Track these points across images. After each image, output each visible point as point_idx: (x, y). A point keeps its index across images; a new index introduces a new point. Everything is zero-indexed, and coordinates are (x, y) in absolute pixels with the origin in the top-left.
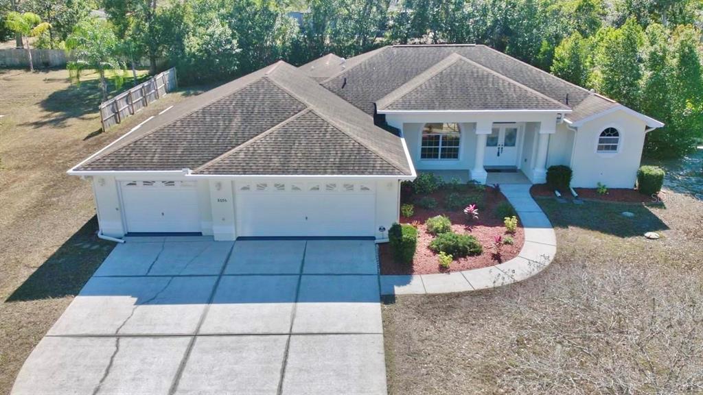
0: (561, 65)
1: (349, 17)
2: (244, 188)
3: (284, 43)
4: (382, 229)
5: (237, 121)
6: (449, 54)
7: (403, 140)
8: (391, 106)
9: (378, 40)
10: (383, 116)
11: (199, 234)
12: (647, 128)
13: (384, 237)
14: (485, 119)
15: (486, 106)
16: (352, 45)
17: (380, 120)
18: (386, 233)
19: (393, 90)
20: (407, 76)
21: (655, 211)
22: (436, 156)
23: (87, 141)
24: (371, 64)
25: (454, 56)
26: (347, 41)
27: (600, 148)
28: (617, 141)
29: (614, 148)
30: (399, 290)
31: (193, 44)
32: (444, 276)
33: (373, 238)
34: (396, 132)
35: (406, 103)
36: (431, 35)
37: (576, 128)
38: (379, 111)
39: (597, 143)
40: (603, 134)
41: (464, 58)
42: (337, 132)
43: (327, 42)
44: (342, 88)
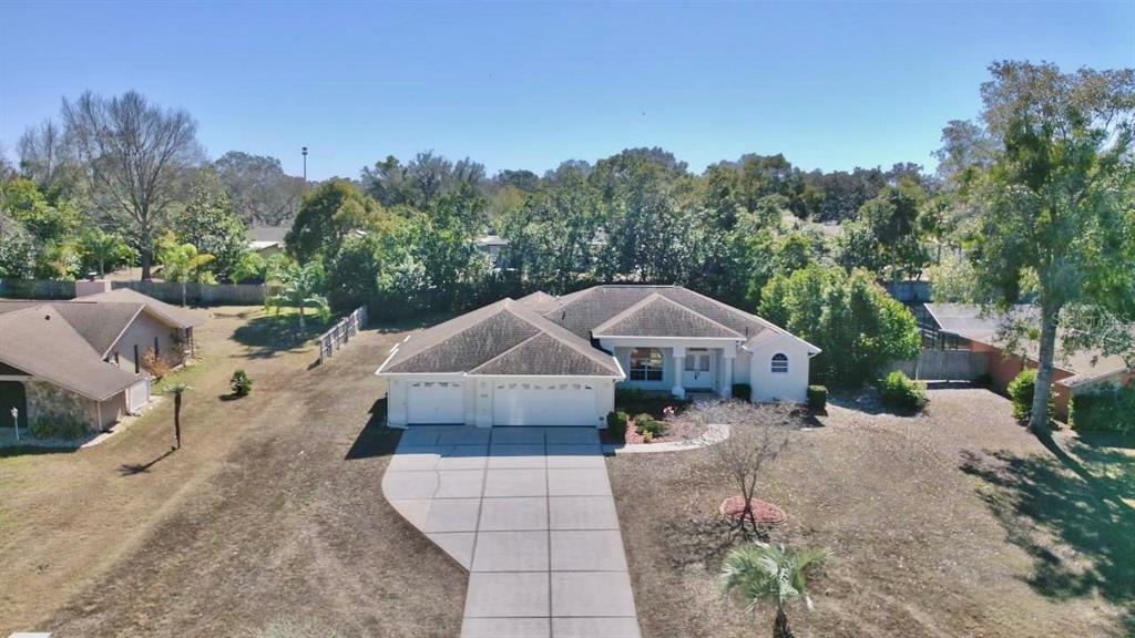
0: (767, 305)
1: (550, 253)
2: (500, 387)
3: (476, 280)
4: (602, 419)
5: (490, 341)
6: (650, 293)
7: (615, 358)
8: (604, 333)
9: (581, 276)
10: (598, 340)
11: (463, 424)
12: (810, 354)
13: (604, 425)
14: (679, 344)
15: (678, 334)
16: (553, 281)
17: (596, 343)
18: (605, 421)
19: (604, 321)
20: (616, 311)
21: (819, 418)
22: (643, 378)
23: (313, 370)
24: (585, 300)
25: (655, 296)
26: (547, 278)
27: (774, 370)
28: (785, 364)
29: (785, 370)
30: (617, 451)
31: (385, 281)
32: (647, 445)
33: (594, 427)
34: (610, 353)
35: (615, 331)
36: (639, 271)
37: (751, 353)
38: (595, 336)
39: (770, 366)
40: (774, 359)
41: (663, 298)
42: (565, 348)
43: (525, 278)
44: (562, 319)
